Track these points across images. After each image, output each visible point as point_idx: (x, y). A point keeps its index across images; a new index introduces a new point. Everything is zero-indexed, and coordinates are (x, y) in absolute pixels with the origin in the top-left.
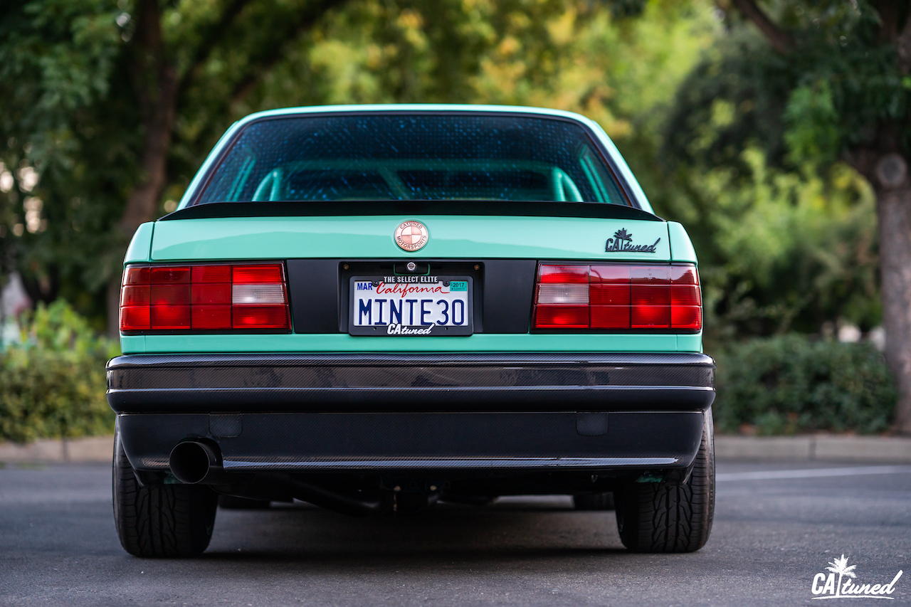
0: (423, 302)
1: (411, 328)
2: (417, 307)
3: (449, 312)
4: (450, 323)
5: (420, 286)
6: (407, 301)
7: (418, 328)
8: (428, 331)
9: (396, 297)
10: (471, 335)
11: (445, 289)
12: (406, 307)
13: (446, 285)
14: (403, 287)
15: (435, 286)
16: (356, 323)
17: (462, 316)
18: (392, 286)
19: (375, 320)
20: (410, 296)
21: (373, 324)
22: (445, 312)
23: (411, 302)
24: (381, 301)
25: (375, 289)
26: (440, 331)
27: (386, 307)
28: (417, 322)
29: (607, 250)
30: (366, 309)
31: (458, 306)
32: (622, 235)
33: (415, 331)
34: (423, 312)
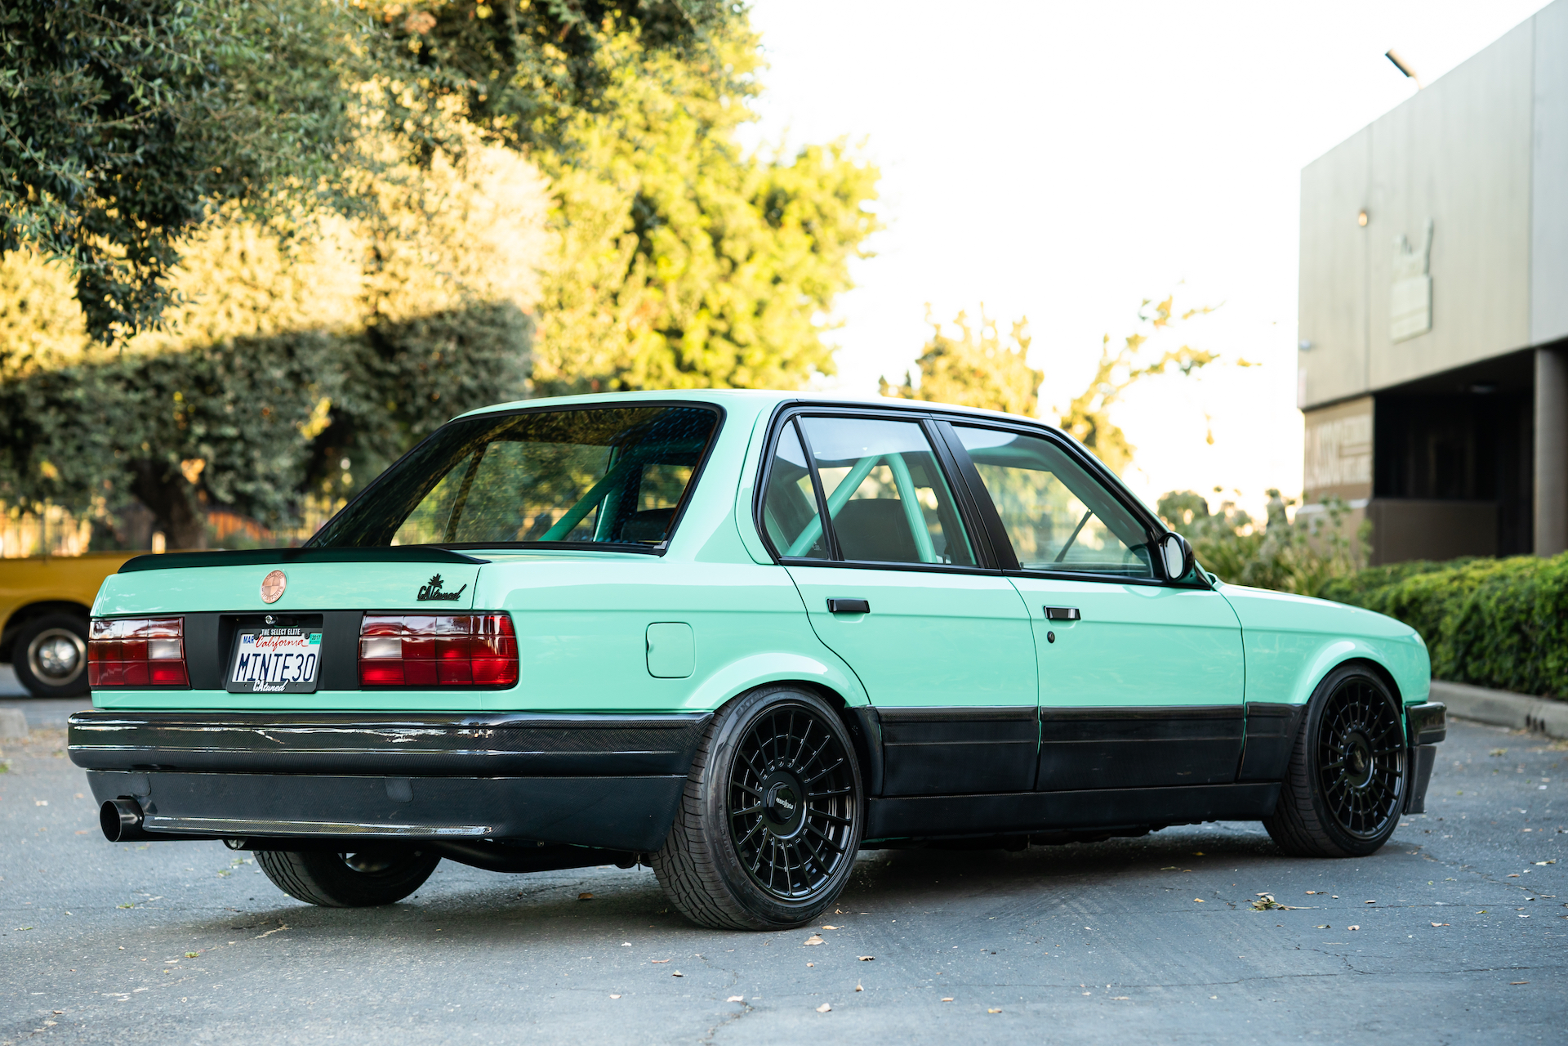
0: (287, 655)
1: (271, 684)
2: (281, 659)
3: (303, 668)
4: (301, 680)
5: (288, 639)
6: (276, 655)
7: (276, 684)
8: (281, 688)
9: (267, 651)
10: (314, 692)
11: (306, 642)
12: (274, 659)
13: (307, 637)
14: (275, 639)
15: (299, 639)
16: (234, 680)
17: (310, 673)
18: (267, 639)
19: (248, 676)
20: (278, 651)
21: (246, 681)
22: (299, 668)
23: (278, 656)
24: (256, 655)
25: (255, 641)
26: (293, 688)
27: (260, 659)
28: (278, 679)
29: (421, 598)
30: (244, 664)
31: (311, 658)
32: (436, 582)
33: (273, 689)
34: (285, 667)
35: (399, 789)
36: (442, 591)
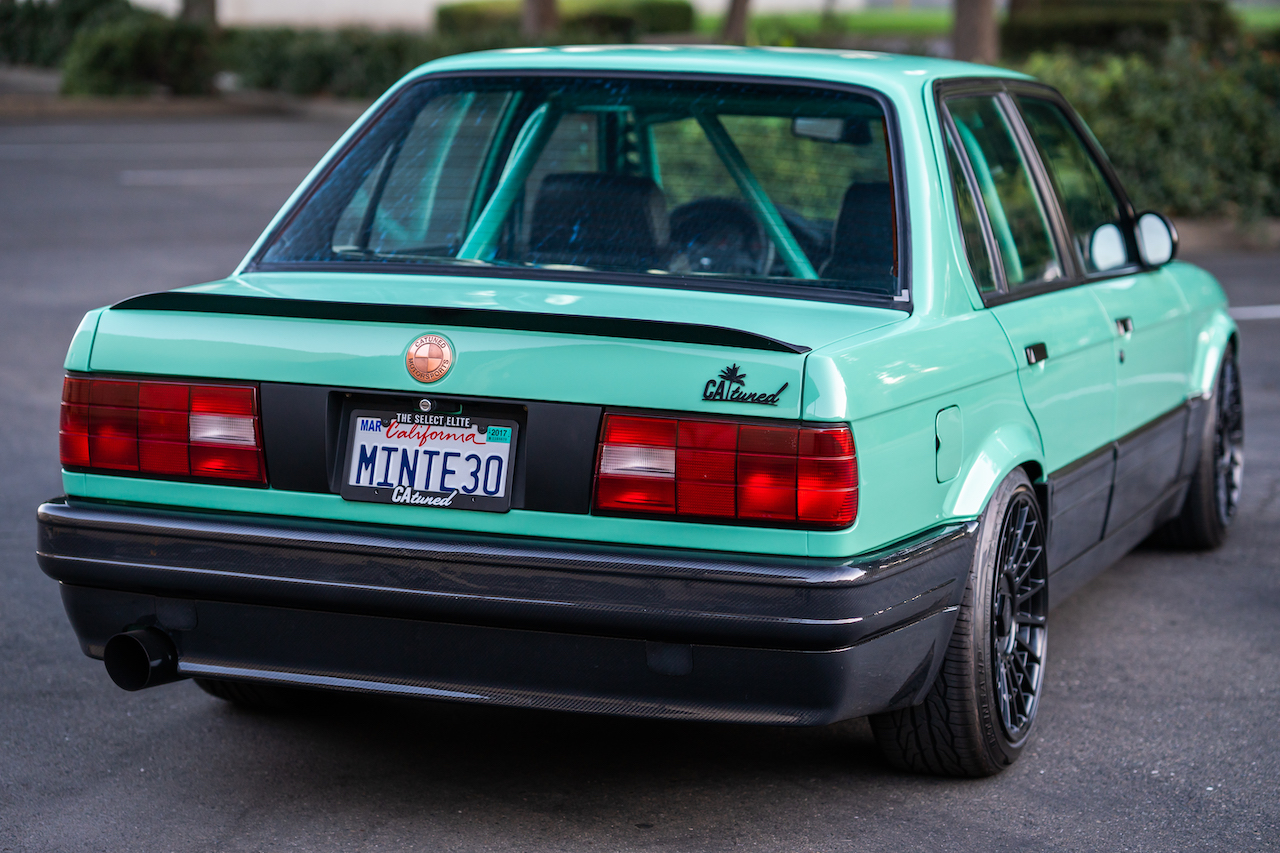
0: (447, 455)
1: (424, 494)
2: (437, 461)
3: (481, 475)
4: (480, 492)
5: (446, 430)
6: (426, 452)
7: (434, 495)
8: (447, 502)
9: (411, 445)
10: (507, 512)
11: (480, 438)
12: (423, 460)
13: (482, 431)
14: (422, 430)
15: (467, 432)
16: (352, 481)
17: (496, 483)
18: (408, 428)
19: (378, 478)
20: (430, 446)
21: (375, 485)
22: (474, 474)
23: (431, 454)
24: (390, 450)
25: (384, 430)
26: (464, 502)
27: (396, 458)
28: (434, 487)
29: (707, 398)
30: (368, 460)
31: (494, 464)
32: (732, 374)
33: (429, 500)
34: (445, 472)
35: (673, 660)
36: (746, 390)
